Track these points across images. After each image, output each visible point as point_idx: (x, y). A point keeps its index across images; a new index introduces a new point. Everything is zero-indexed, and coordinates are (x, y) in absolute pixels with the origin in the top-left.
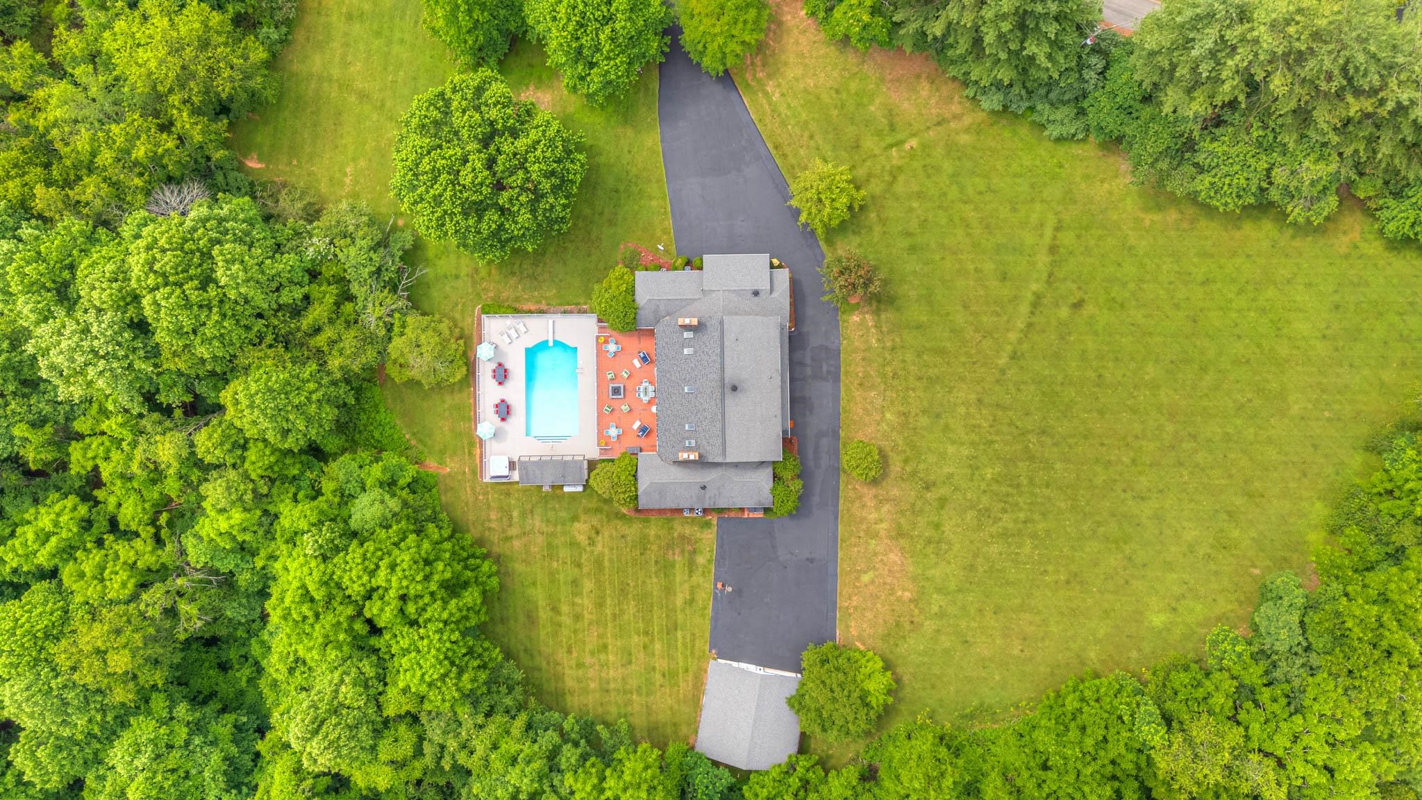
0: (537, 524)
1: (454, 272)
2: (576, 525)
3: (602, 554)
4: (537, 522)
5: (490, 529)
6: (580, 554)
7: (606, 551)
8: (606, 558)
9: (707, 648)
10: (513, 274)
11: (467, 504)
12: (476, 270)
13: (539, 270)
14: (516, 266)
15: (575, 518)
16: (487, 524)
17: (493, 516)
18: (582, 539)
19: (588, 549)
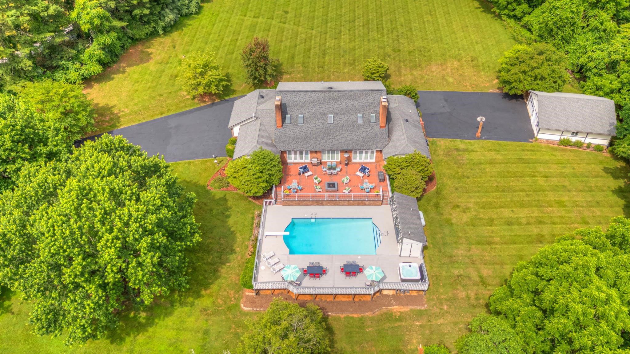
0: (461, 252)
1: (200, 335)
2: (454, 221)
3: (476, 203)
4: (460, 252)
5: (477, 299)
6: (481, 219)
7: (473, 200)
8: (478, 200)
9: (530, 144)
10: (216, 271)
11: (456, 324)
12: (204, 310)
13: (216, 247)
14: (207, 268)
15: (449, 222)
16: (473, 302)
17: (462, 294)
18: (466, 218)
19: (474, 213)
